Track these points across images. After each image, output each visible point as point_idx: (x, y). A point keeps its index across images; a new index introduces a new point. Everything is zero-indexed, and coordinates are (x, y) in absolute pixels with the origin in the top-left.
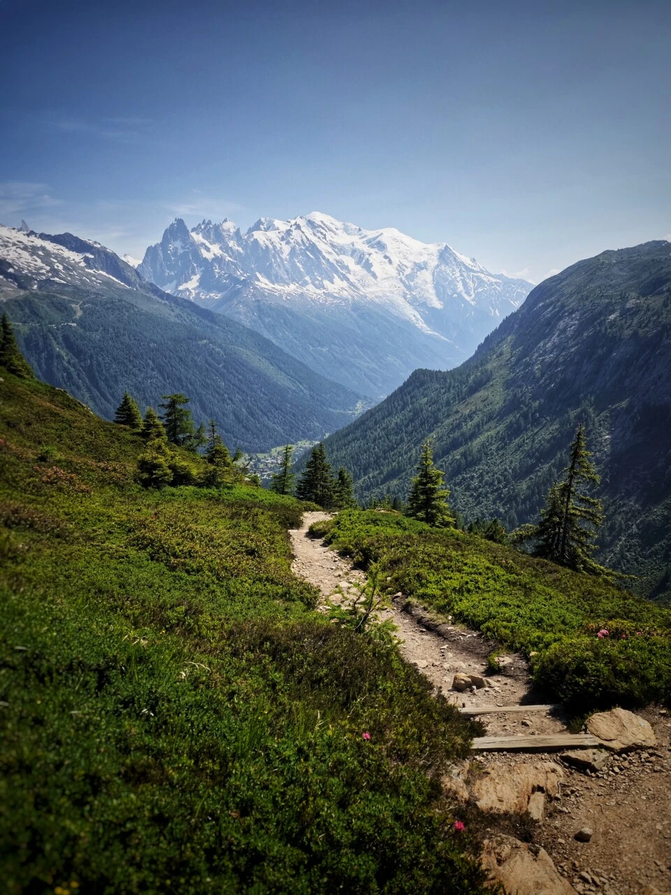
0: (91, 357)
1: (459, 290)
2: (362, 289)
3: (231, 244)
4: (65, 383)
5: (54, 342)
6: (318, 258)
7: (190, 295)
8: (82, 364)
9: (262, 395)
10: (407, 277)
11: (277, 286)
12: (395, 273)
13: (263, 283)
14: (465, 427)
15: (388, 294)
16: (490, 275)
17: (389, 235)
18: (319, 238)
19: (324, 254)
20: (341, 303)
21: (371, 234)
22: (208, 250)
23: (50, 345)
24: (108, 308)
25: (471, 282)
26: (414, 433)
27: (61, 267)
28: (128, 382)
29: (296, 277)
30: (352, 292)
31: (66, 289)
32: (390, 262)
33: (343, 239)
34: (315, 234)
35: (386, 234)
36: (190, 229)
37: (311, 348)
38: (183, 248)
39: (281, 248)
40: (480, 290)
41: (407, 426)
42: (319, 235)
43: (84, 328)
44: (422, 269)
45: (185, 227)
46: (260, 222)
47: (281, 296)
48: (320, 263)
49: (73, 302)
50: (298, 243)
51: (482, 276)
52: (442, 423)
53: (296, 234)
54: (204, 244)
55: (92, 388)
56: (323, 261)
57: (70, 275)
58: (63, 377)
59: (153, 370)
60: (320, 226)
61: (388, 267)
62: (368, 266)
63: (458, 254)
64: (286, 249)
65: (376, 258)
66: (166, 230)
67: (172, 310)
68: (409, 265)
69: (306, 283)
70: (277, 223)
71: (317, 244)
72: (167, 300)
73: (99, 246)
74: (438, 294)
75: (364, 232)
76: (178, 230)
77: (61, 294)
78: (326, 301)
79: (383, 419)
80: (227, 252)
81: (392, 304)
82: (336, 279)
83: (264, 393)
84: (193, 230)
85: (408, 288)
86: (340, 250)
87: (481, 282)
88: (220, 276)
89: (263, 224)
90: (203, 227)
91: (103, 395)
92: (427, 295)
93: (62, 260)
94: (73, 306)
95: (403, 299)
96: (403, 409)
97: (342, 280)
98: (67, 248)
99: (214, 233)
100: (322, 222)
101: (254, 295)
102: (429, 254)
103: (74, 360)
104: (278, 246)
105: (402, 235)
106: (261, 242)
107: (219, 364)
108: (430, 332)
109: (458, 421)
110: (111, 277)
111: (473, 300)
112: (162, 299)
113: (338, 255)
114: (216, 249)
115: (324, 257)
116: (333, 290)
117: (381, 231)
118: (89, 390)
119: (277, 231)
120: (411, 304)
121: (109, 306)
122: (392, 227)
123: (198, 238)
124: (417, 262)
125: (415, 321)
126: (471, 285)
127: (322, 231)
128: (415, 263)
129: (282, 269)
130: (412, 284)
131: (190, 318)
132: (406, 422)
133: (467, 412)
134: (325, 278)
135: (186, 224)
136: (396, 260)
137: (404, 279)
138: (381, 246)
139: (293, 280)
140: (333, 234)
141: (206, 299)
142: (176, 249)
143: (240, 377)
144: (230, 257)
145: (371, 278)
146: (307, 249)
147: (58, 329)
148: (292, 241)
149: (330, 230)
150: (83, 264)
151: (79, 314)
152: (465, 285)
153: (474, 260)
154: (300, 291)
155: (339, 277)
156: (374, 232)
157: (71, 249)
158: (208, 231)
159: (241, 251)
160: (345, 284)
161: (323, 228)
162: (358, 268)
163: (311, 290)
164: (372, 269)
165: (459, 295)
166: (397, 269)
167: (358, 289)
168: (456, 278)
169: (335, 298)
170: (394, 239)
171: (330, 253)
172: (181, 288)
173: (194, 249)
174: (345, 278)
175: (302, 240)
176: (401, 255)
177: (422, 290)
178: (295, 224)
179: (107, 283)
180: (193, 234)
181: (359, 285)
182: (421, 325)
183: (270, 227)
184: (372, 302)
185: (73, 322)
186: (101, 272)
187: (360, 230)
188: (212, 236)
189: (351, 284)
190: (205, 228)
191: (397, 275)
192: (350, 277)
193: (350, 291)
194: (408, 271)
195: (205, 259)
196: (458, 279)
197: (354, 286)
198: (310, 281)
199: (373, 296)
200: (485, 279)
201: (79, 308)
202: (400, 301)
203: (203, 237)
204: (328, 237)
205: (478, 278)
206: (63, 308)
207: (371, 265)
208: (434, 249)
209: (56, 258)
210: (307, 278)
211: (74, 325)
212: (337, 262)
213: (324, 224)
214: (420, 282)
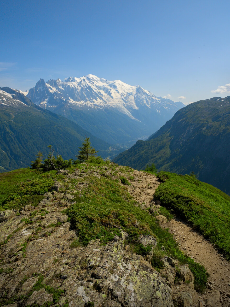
0: (19, 133)
1: (144, 103)
2: (108, 102)
3: (60, 87)
4: (10, 142)
5: (6, 128)
6: (91, 92)
7: (45, 106)
8: (16, 135)
9: (76, 145)
10: (125, 98)
11: (76, 102)
12: (120, 96)
13: (72, 101)
14: (158, 162)
15: (118, 104)
16: (156, 97)
17: (118, 83)
18: (92, 84)
19: (94, 90)
20: (100, 108)
21: (111, 82)
22: (52, 89)
23: (5, 129)
24: (23, 115)
25: (149, 100)
26: (141, 163)
27: (5, 99)
28: (31, 141)
29: (83, 98)
30: (104, 104)
31: (8, 108)
32: (118, 92)
33: (100, 84)
34: (90, 83)
35: (116, 82)
36: (45, 82)
37: (90, 126)
38: (43, 89)
39: (78, 88)
40: (152, 103)
41: (138, 161)
42: (91, 82)
43: (16, 122)
44: (131, 95)
45: (44, 81)
46: (69, 78)
47: (78, 106)
48: (92, 93)
49: (11, 112)
50: (84, 86)
51: (153, 97)
52: (150, 160)
53: (83, 83)
54: (50, 87)
55: (19, 144)
56: (93, 93)
57: (8, 102)
58: (9, 140)
59: (39, 137)
60: (92, 80)
61: (118, 94)
62: (110, 94)
63: (144, 90)
64: (80, 88)
65: (113, 91)
66: (37, 83)
67: (43, 114)
68: (125, 93)
69: (87, 100)
70: (76, 79)
71: (91, 86)
72: (41, 110)
73: (18, 91)
74: (136, 104)
75: (108, 81)
76: (41, 83)
77: (7, 110)
78: (95, 107)
79: (128, 157)
80: (58, 90)
81: (119, 108)
82: (98, 99)
83: (77, 145)
84: (47, 82)
85: (125, 102)
86: (99, 88)
87: (153, 100)
88: (56, 99)
89: (71, 79)
90: (50, 81)
91: (23, 146)
92: (132, 105)
93: (5, 96)
94: (11, 114)
95: (123, 106)
96: (135, 154)
97: (100, 99)
98: (6, 92)
99: (54, 83)
100: (92, 78)
101: (69, 106)
102: (133, 90)
103: (13, 134)
104: (77, 87)
105: (123, 82)
106: (71, 86)
107: (61, 134)
108: (134, 119)
109: (156, 160)
110: (21, 102)
111: (150, 106)
112: (39, 110)
113: (98, 90)
114: (54, 89)
115: (94, 91)
116: (97, 103)
117: (115, 81)
118: (18, 145)
119: (76, 82)
120: (126, 108)
121: (23, 114)
122: (119, 80)
123: (48, 85)
124: (128, 92)
125: (128, 115)
126: (149, 101)
127: (93, 81)
128: (128, 93)
129: (78, 96)
130: (127, 100)
131: (49, 116)
132: (137, 159)
133: (158, 157)
134: (94, 99)
135: (44, 80)
136: (120, 92)
137: (123, 99)
138: (115, 87)
139: (82, 100)
140: (96, 82)
141: (51, 107)
142: (40, 89)
143: (69, 139)
144: (60, 92)
145: (111, 98)
146: (87, 88)
147: (7, 123)
148: (82, 85)
149: (95, 81)
150: (12, 98)
151: (13, 117)
152: (147, 101)
153: (149, 92)
154: (85, 104)
155: (99, 98)
156: (112, 81)
157: (8, 92)
158: (52, 83)
159: (63, 89)
160: (101, 101)
161: (93, 80)
162: (106, 94)
163: (89, 103)
164: (111, 95)
165: (145, 104)
166: (121, 95)
167: (106, 103)
168: (143, 98)
169: (98, 106)
170: (120, 84)
171: (95, 89)
172: (41, 103)
173: (47, 89)
174: (101, 98)
175: (86, 85)
176: (122, 90)
177: (130, 102)
178: (83, 79)
179: (20, 104)
180: (46, 84)
181: (106, 101)
182: (130, 116)
183: (74, 80)
184: (112, 107)
185: (12, 120)
186: (18, 100)
187: (107, 81)
188: (53, 85)
189: (104, 101)
190: (51, 82)
191: (121, 97)
192: (103, 98)
193: (103, 103)
194: (125, 96)
195: (51, 93)
196: (144, 99)
197: (105, 101)
198: (88, 100)
199: (112, 105)
200: (154, 99)
201: (13, 115)
202: (122, 107)
203: (50, 85)
204: (95, 83)
205: (152, 99)
206: (8, 115)
207: (111, 94)
208: (134, 87)
209: (3, 96)
210: (87, 99)
211: (12, 121)
212: (98, 92)
213: (93, 79)
214: (129, 100)
